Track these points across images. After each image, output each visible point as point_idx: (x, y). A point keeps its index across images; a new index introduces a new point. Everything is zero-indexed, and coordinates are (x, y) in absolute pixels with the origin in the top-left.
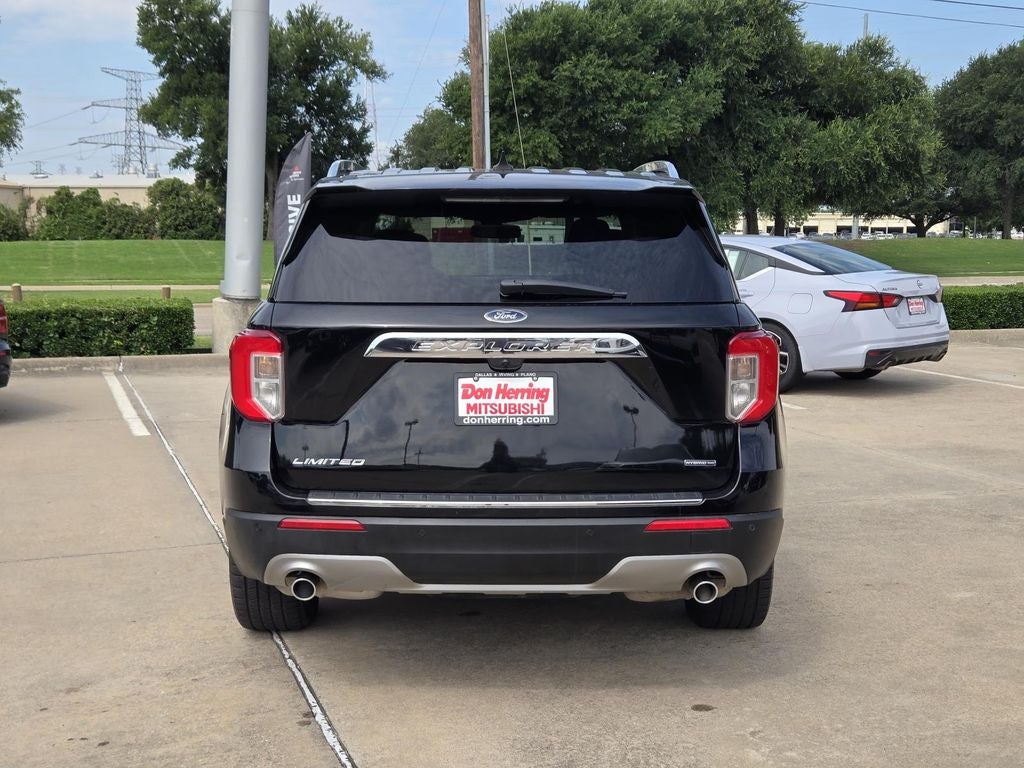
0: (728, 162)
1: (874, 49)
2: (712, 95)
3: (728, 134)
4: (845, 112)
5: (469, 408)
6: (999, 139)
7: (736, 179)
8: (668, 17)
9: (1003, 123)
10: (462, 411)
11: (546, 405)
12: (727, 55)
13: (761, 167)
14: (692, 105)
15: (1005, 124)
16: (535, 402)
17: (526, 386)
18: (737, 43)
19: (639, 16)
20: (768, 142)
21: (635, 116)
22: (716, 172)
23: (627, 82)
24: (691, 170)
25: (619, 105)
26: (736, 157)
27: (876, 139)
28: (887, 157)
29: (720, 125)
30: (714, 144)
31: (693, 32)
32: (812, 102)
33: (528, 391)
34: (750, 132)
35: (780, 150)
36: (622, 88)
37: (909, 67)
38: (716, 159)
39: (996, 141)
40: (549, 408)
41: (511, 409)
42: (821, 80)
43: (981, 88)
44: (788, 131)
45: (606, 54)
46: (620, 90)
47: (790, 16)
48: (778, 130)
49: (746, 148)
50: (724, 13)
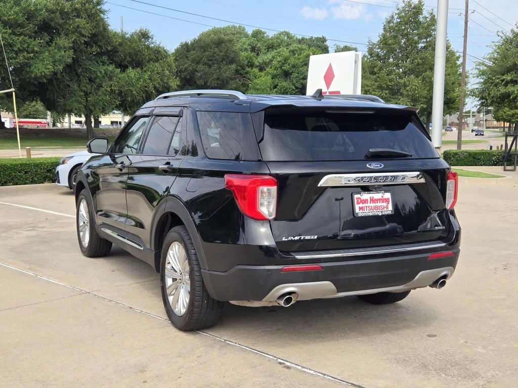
0: (76, 87)
1: (144, 35)
2: (67, 52)
3: (75, 73)
4: (133, 65)
5: (360, 208)
6: (197, 82)
7: (80, 96)
8: (41, 10)
9: (199, 74)
10: (357, 210)
11: (389, 205)
12: (73, 32)
13: (93, 90)
14: (57, 57)
15: (200, 75)
16: (385, 204)
17: (381, 198)
18: (78, 27)
19: (25, 8)
20: (96, 78)
21: (26, 61)
22: (70, 92)
23: (21, 43)
24: (57, 91)
25: (17, 54)
26: (79, 85)
27: (150, 79)
28: (155, 88)
29: (71, 68)
30: (68, 78)
31: (54, 19)
32: (116, 59)
33: (382, 199)
34: (86, 73)
35: (102, 82)
36: (19, 46)
37: (161, 45)
38: (69, 86)
39: (195, 82)
40: (390, 207)
41: (377, 208)
42: (120, 49)
43: (187, 57)
44: (106, 73)
45: (8, 27)
46: (17, 46)
47: (102, 15)
48: (101, 72)
49: (85, 81)
50: (70, 11)
